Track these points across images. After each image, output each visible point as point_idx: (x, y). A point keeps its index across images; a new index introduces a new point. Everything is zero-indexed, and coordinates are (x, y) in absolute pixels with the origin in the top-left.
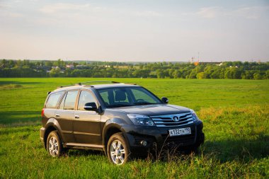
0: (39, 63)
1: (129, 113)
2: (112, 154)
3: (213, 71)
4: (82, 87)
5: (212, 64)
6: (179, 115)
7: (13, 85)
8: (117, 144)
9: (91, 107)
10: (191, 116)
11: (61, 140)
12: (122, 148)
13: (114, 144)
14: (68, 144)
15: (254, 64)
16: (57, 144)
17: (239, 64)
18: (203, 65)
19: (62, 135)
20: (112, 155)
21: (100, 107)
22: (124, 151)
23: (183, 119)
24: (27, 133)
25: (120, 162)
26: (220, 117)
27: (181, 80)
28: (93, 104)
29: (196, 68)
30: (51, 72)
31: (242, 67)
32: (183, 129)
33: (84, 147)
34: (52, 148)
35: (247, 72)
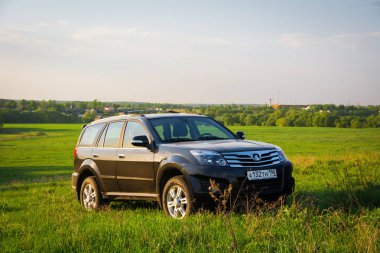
0: (68, 105)
1: (193, 149)
2: (170, 204)
3: (297, 117)
4: (129, 116)
6: (260, 153)
7: (35, 133)
8: (176, 191)
9: (141, 142)
10: (276, 154)
11: (99, 188)
12: (183, 196)
13: (172, 191)
14: (109, 194)
16: (95, 194)
17: (332, 107)
19: (102, 181)
20: (169, 206)
21: (154, 142)
22: (185, 201)
23: (267, 157)
24: (53, 188)
25: (180, 214)
26: (312, 167)
27: (256, 127)
28: (144, 138)
29: (276, 113)
30: (84, 116)
31: (336, 112)
32: (266, 171)
34: (88, 200)
35: (342, 118)
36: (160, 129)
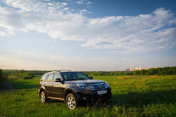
1: (77, 83)
5: (95, 72)
6: (101, 84)
8: (71, 99)
10: (106, 84)
11: (46, 95)
12: (73, 100)
13: (69, 99)
14: (49, 97)
15: (106, 72)
16: (44, 97)
18: (93, 72)
19: (46, 93)
20: (68, 104)
21: (63, 81)
22: (74, 102)
23: (103, 86)
25: (72, 107)
28: (59, 79)
33: (55, 99)
34: (42, 99)
35: (104, 74)
36: (66, 77)
